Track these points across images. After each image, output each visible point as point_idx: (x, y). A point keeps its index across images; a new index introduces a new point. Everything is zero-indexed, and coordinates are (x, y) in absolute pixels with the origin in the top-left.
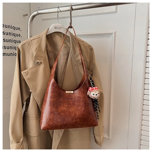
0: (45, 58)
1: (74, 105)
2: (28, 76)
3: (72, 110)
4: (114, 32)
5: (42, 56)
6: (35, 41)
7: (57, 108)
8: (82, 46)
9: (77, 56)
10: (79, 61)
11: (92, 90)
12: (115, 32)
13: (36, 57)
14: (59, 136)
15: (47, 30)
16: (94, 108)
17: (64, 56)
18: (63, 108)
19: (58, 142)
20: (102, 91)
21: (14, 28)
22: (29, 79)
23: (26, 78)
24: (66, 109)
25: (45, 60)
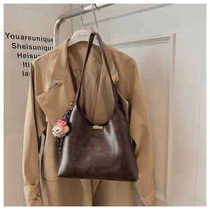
0: (66, 77)
4: (172, 35)
5: (62, 74)
21: (45, 40)
22: (46, 106)
25: (66, 80)
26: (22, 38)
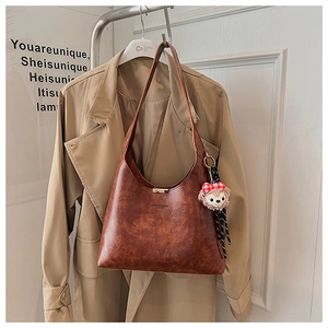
0: (114, 115)
1: (168, 219)
2: (78, 152)
3: (162, 230)
4: (281, 52)
5: (108, 110)
6: (94, 80)
7: (130, 223)
8: (197, 87)
9: (183, 111)
10: (187, 121)
11: (209, 189)
12: (285, 52)
13: (94, 113)
14: (143, 284)
15: (119, 54)
16: (217, 232)
17: (156, 110)
18: (144, 224)
19: (140, 297)
20: (241, 194)
21: (73, 54)
22: (78, 158)
23: (72, 155)
24: (149, 228)
25: (112, 120)
26: (38, 49)
